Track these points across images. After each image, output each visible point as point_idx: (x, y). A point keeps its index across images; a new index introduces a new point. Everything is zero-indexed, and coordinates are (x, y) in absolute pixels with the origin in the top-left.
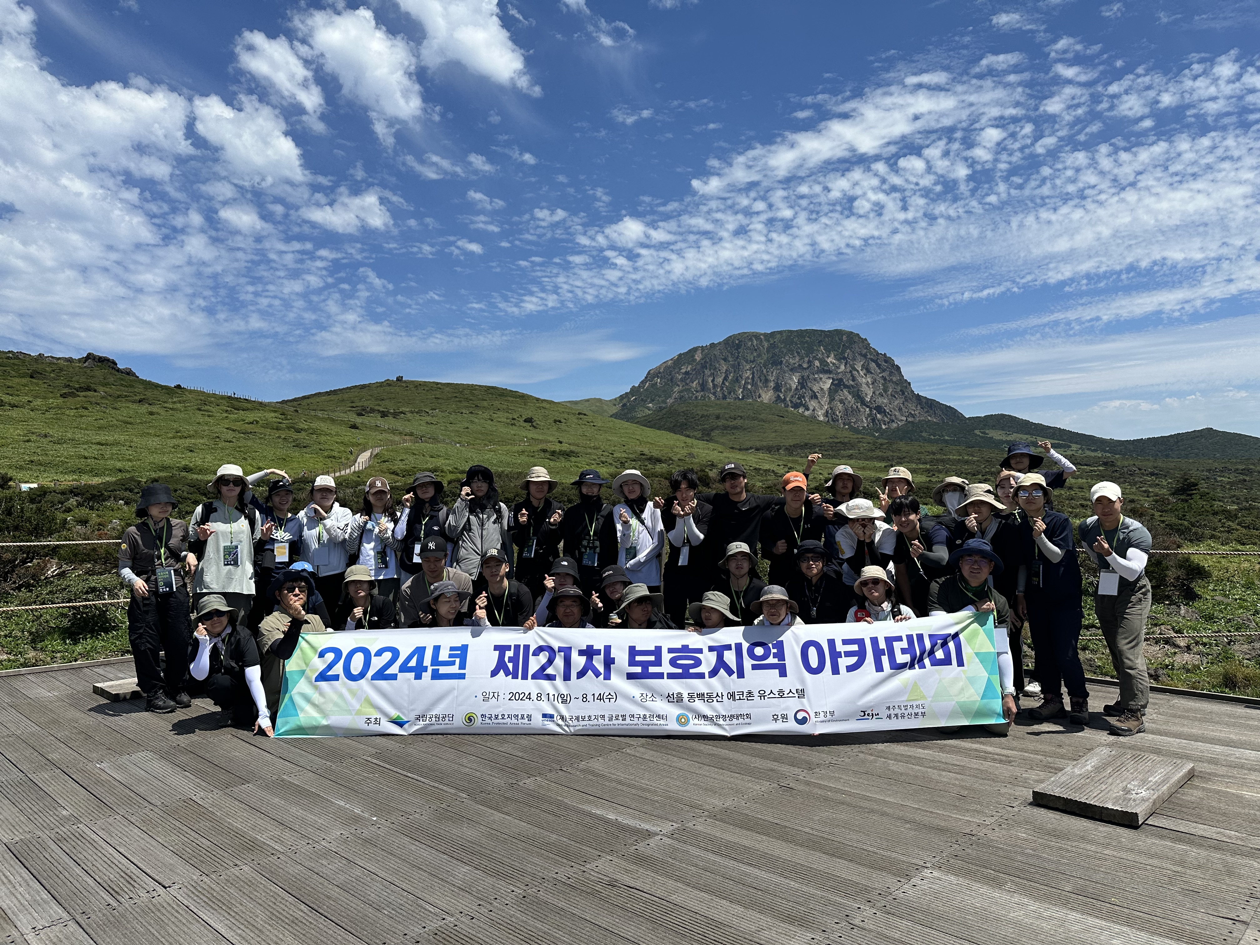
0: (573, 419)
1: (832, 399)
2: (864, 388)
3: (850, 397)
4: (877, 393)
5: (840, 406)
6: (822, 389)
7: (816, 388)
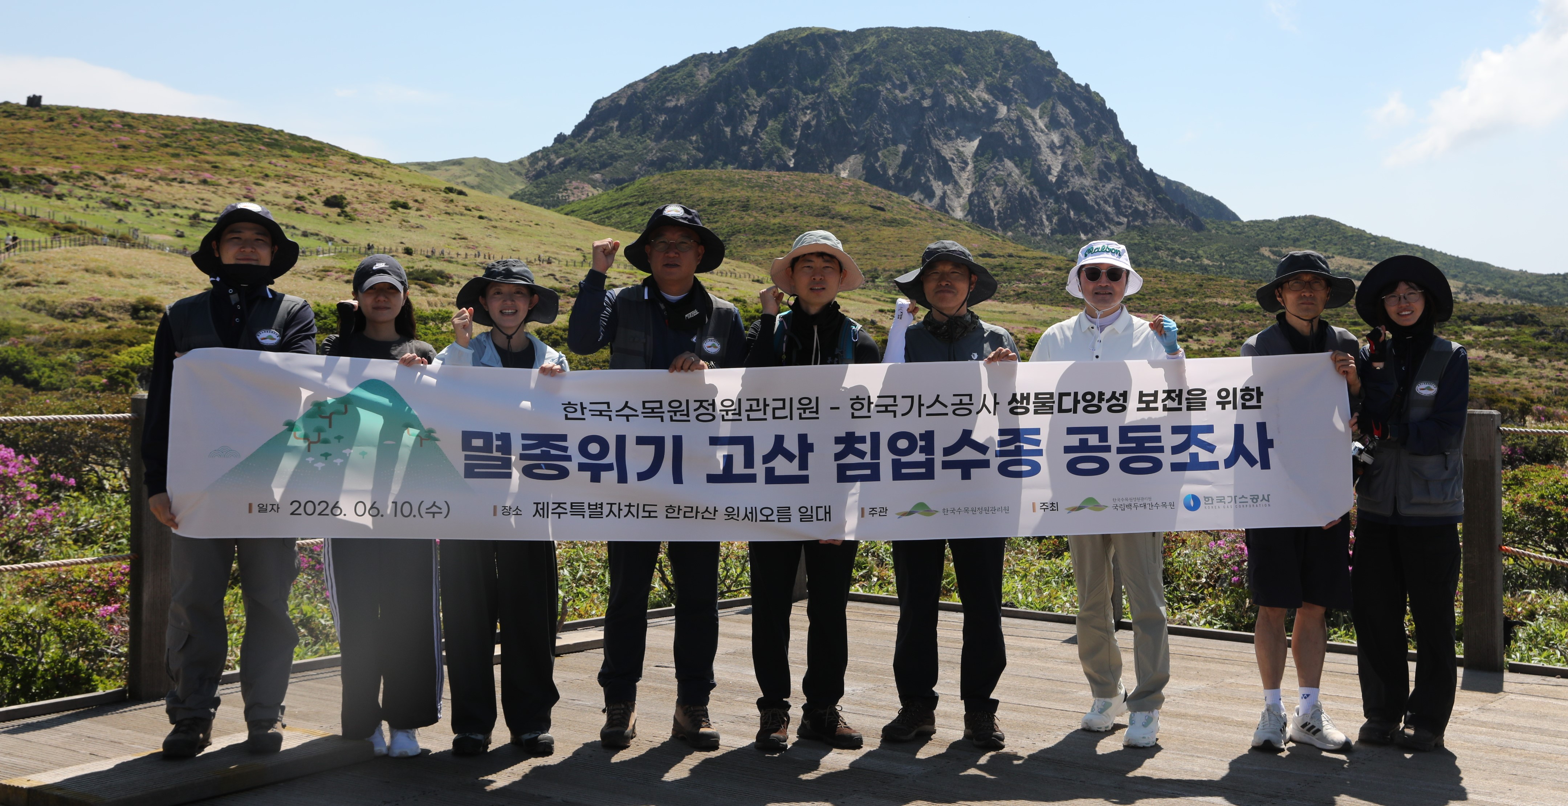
0: (436, 201)
1: (980, 176)
2: (1046, 155)
3: (1016, 172)
4: (1072, 165)
5: (998, 191)
6: (960, 154)
7: (947, 152)
